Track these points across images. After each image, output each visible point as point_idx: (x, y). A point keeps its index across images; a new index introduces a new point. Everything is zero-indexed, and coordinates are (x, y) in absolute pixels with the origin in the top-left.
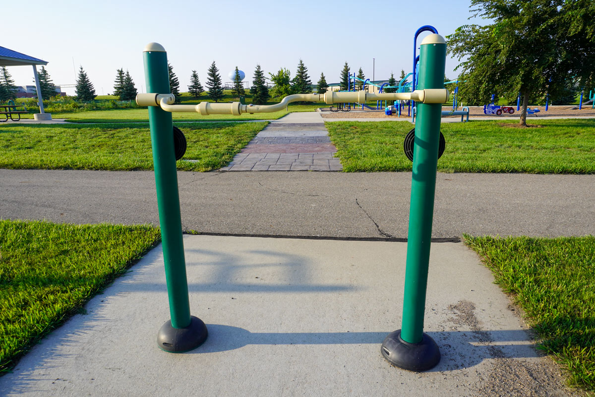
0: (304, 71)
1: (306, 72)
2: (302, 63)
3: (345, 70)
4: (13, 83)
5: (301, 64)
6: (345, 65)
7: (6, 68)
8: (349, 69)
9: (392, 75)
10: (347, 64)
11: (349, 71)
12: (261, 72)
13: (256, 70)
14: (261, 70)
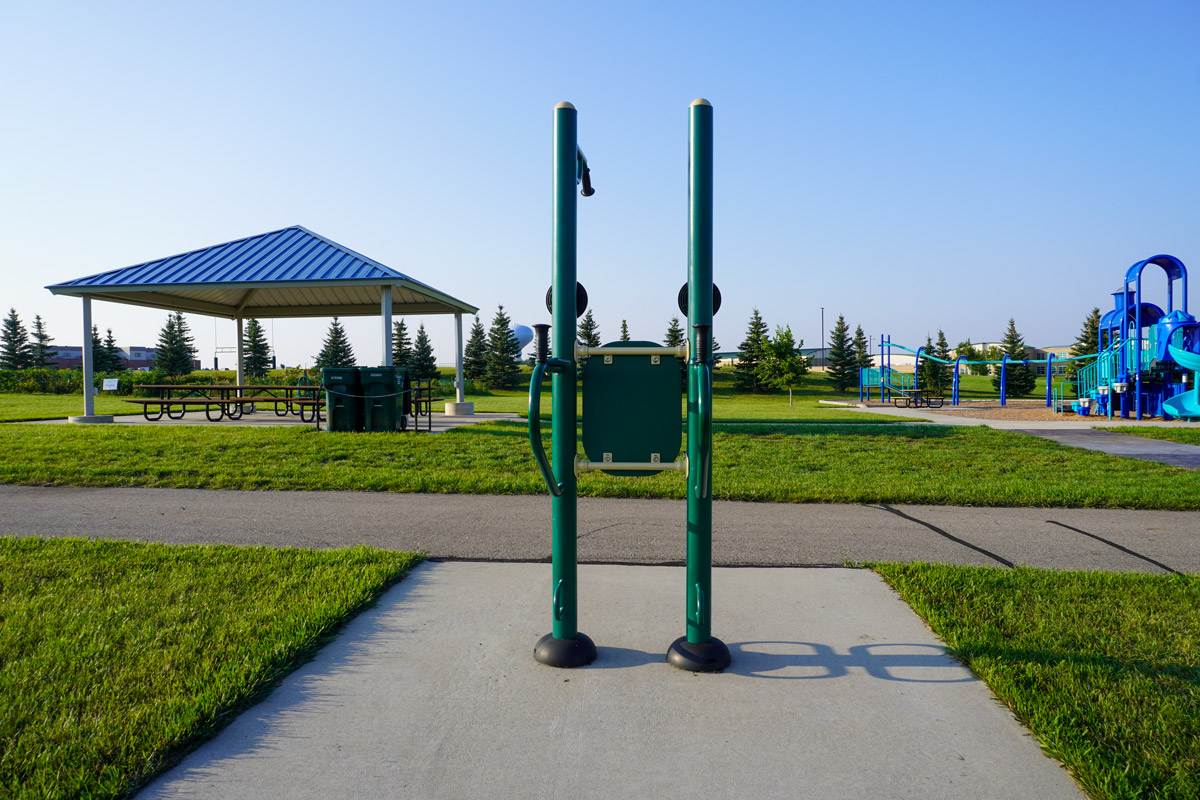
0: (762, 329)
1: (764, 332)
2: (759, 316)
3: (838, 330)
4: (190, 343)
5: (756, 318)
6: (838, 320)
7: (184, 315)
8: (847, 328)
9: (929, 340)
10: (842, 318)
11: (847, 332)
12: (680, 331)
13: (670, 327)
14: (679, 328)
